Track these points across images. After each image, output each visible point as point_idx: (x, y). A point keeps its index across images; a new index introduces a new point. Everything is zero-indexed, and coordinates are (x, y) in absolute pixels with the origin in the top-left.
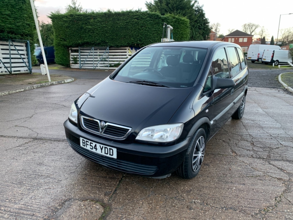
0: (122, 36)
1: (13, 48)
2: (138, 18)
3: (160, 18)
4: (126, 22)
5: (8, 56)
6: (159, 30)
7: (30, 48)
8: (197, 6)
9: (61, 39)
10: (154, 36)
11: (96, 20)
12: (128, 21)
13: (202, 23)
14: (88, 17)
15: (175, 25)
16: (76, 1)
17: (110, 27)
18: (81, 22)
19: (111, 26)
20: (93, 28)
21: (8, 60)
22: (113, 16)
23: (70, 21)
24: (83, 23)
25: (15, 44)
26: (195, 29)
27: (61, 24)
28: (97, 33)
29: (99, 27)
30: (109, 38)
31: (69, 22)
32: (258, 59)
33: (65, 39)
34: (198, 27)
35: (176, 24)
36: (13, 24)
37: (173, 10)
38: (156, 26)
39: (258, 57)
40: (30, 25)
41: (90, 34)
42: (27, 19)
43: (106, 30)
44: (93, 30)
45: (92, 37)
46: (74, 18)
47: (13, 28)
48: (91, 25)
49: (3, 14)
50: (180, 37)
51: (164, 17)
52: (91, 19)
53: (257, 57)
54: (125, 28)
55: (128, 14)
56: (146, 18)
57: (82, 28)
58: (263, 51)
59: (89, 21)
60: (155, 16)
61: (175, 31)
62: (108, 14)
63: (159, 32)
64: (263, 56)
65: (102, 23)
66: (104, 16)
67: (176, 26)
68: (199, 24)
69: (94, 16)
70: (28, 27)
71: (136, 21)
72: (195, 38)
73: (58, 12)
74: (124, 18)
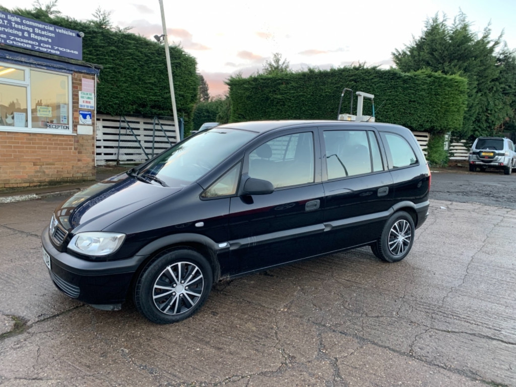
0: (327, 109)
1: (159, 127)
2: (357, 78)
3: (400, 77)
4: (337, 87)
5: (151, 139)
6: (397, 98)
7: (185, 128)
8: (503, 50)
9: (240, 116)
10: (386, 109)
11: (289, 86)
12: (339, 85)
13: (510, 83)
14: (278, 82)
15: (431, 89)
16: (281, 57)
17: (309, 96)
18: (267, 90)
19: (311, 93)
20: (283, 98)
21: (150, 145)
22: (316, 78)
23: (253, 88)
24: (270, 92)
25: (161, 122)
26: (494, 95)
27: (241, 93)
28: (289, 106)
29: (293, 97)
30: (306, 113)
31: (251, 89)
33: (244, 115)
34: (501, 90)
35: (433, 87)
36: (159, 96)
37: (442, 62)
38: (391, 92)
40: (185, 97)
41: (278, 107)
42: (181, 89)
43: (303, 101)
44: (283, 102)
45: (281, 112)
46: (258, 84)
47: (158, 101)
48: (281, 94)
49: (146, 83)
50: (443, 111)
51: (408, 76)
52: (282, 84)
54: (333, 96)
55: (341, 74)
56: (372, 79)
57: (267, 99)
59: (279, 87)
60: (389, 75)
61: (430, 99)
62: (308, 74)
63: (397, 102)
65: (299, 90)
66: (301, 78)
67: (433, 90)
68: (503, 86)
69: (287, 80)
70: (181, 99)
71: (353, 85)
72: (493, 112)
73: (239, 75)
74: (334, 81)
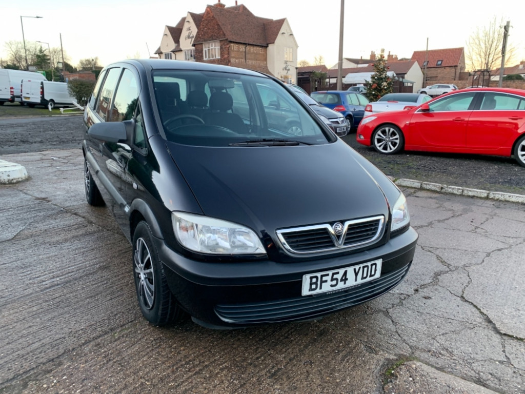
32: (11, 97)
39: (12, 93)
53: (9, 93)
58: (21, 83)
64: (21, 92)
